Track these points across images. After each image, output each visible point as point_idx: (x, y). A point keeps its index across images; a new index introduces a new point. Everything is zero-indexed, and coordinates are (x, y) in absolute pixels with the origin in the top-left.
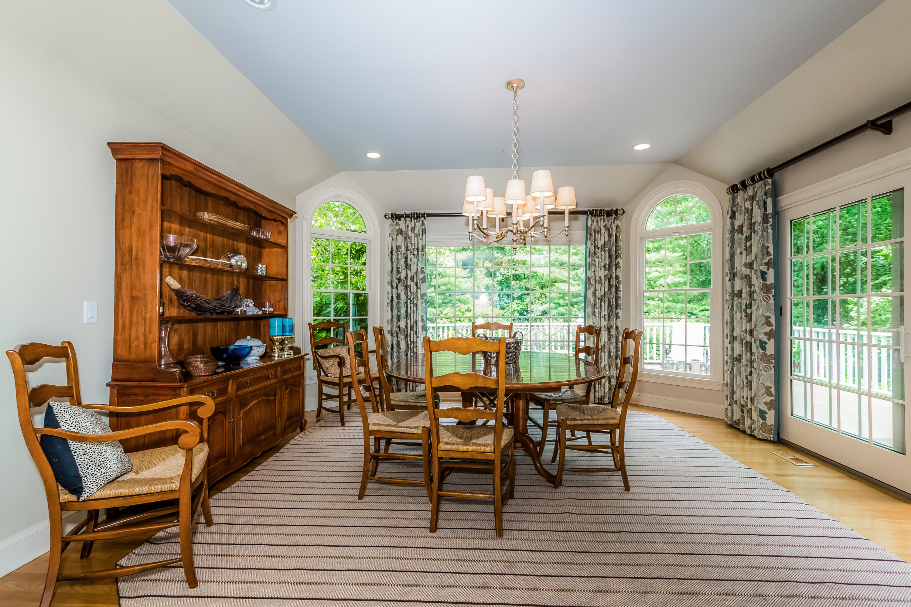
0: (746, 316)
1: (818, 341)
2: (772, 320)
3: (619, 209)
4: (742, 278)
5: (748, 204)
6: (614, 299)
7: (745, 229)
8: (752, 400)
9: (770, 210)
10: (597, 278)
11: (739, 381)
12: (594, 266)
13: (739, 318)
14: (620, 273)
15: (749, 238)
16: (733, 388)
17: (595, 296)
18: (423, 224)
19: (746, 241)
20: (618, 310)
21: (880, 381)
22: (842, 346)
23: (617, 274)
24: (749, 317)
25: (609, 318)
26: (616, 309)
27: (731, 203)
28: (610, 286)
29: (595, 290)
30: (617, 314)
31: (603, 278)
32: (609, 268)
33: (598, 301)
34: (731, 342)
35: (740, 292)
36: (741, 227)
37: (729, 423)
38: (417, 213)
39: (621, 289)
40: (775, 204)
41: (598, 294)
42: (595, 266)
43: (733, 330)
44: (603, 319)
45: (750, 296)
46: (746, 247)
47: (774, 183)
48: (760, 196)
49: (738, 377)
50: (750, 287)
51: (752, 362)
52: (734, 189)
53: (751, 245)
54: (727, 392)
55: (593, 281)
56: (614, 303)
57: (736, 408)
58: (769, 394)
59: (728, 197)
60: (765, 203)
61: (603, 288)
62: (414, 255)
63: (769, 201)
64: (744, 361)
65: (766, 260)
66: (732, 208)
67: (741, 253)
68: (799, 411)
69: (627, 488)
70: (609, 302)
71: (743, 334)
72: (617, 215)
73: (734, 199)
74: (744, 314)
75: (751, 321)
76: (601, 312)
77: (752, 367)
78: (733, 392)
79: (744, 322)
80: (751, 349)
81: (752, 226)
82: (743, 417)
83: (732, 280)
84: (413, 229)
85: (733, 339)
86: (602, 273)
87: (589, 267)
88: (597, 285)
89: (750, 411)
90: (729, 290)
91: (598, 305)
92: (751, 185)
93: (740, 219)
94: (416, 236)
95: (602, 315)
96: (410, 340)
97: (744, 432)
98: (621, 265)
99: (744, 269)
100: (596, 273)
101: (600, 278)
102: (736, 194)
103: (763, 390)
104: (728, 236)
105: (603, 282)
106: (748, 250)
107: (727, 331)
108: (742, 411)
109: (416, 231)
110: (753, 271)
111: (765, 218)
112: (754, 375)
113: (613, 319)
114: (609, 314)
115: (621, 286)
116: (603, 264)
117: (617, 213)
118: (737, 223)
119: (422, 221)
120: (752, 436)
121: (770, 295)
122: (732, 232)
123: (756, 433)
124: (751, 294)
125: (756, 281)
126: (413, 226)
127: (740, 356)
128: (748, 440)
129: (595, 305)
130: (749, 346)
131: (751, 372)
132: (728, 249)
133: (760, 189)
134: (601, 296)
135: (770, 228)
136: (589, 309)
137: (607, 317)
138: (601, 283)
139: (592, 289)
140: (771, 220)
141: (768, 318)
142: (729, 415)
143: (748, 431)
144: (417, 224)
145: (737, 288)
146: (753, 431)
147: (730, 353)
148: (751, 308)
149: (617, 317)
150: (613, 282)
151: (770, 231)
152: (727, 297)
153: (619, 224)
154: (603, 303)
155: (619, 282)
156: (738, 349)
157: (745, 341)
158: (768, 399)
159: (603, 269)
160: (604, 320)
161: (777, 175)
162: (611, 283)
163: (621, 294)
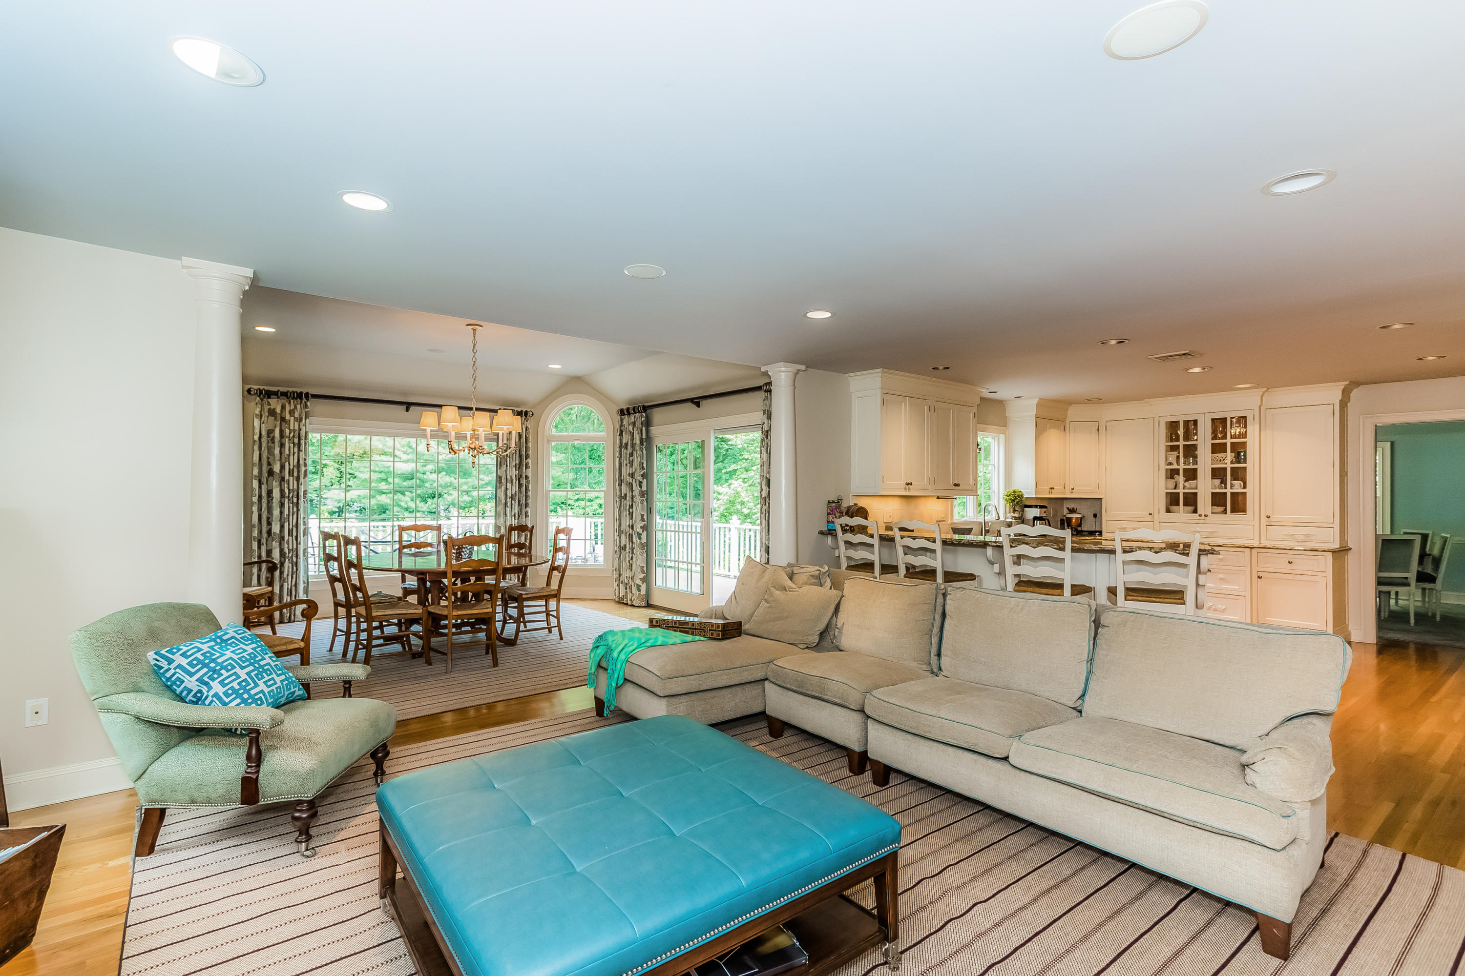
0: (629, 514)
1: (683, 532)
2: (645, 517)
3: (528, 410)
4: (627, 485)
5: (631, 428)
6: (524, 498)
7: (629, 447)
8: (632, 578)
9: (644, 436)
10: (509, 477)
11: (625, 565)
12: (505, 466)
13: (624, 516)
14: (529, 473)
15: (631, 455)
16: (620, 572)
17: (506, 495)
18: (306, 406)
19: (630, 457)
20: (527, 509)
21: (719, 565)
22: (694, 535)
23: (527, 474)
24: (631, 514)
25: (519, 516)
26: (525, 508)
27: (620, 423)
28: (520, 485)
29: (507, 489)
30: (526, 513)
31: (514, 478)
32: (519, 467)
33: (509, 500)
34: (619, 535)
35: (626, 495)
36: (626, 444)
37: (617, 600)
38: (297, 392)
39: (530, 488)
40: (648, 432)
41: (509, 494)
42: (507, 466)
43: (620, 525)
44: (513, 518)
45: (632, 499)
46: (630, 461)
47: (647, 417)
48: (638, 423)
49: (624, 562)
50: (632, 492)
51: (633, 549)
52: (622, 412)
53: (633, 460)
54: (616, 576)
55: (503, 480)
56: (524, 502)
57: (622, 587)
58: (643, 572)
59: (618, 417)
60: (641, 430)
61: (514, 488)
62: (294, 443)
63: (644, 429)
64: (627, 549)
65: (642, 473)
66: (620, 427)
67: (626, 465)
68: (659, 583)
69: (561, 638)
70: (519, 501)
71: (627, 528)
72: (526, 417)
73: (622, 420)
74: (628, 513)
75: (632, 518)
76: (511, 510)
77: (633, 553)
78: (620, 575)
79: (628, 518)
80: (632, 540)
81: (633, 445)
82: (627, 592)
83: (620, 485)
84: (292, 413)
85: (621, 532)
86: (513, 473)
87: (501, 465)
88: (508, 484)
89: (631, 587)
90: (618, 493)
91: (509, 504)
92: (633, 414)
93: (626, 438)
94: (296, 419)
95: (513, 514)
96: (288, 548)
97: (627, 604)
98: (530, 465)
99: (628, 477)
100: (508, 472)
101: (511, 477)
102: (623, 417)
103: (639, 570)
104: (617, 449)
105: (514, 481)
106: (631, 463)
107: (617, 526)
108: (626, 589)
109: (297, 415)
110: (634, 480)
111: (642, 440)
112: (634, 559)
113: (522, 518)
114: (518, 512)
115: (530, 486)
116: (514, 464)
117: (527, 414)
118: (624, 442)
119: (305, 402)
120: (633, 606)
121: (644, 499)
122: (621, 447)
123: (634, 604)
124: (633, 497)
125: (636, 488)
126: (292, 407)
127: (625, 545)
128: (630, 608)
129: (506, 504)
130: (631, 536)
131: (632, 557)
132: (617, 459)
133: (639, 418)
134: (512, 495)
135: (644, 449)
136: (501, 508)
137: (517, 515)
138: (512, 482)
139: (503, 488)
140: (645, 444)
141: (642, 516)
142: (617, 594)
143: (629, 603)
144: (298, 406)
145: (623, 492)
146: (632, 602)
147: (618, 544)
148: (632, 508)
149: (526, 516)
150: (524, 482)
151: (644, 452)
152: (617, 499)
153: (529, 426)
154: (513, 502)
155: (528, 482)
156: (624, 540)
157: (628, 534)
158: (642, 576)
159: (514, 469)
160: (515, 519)
161: (649, 411)
162: (521, 482)
163: (530, 493)
